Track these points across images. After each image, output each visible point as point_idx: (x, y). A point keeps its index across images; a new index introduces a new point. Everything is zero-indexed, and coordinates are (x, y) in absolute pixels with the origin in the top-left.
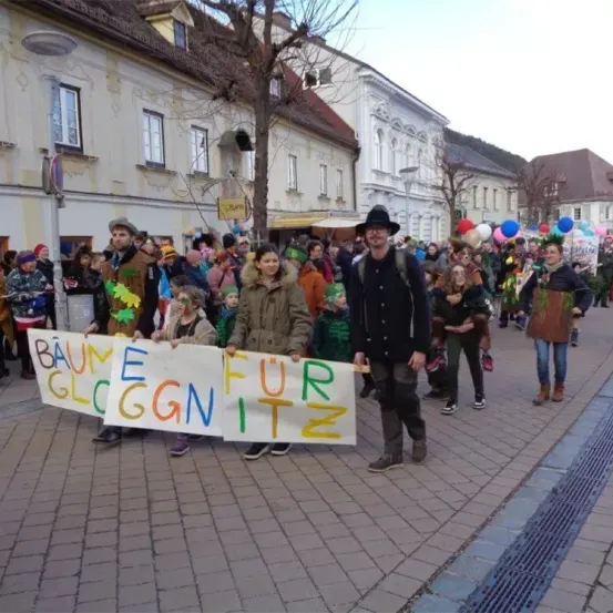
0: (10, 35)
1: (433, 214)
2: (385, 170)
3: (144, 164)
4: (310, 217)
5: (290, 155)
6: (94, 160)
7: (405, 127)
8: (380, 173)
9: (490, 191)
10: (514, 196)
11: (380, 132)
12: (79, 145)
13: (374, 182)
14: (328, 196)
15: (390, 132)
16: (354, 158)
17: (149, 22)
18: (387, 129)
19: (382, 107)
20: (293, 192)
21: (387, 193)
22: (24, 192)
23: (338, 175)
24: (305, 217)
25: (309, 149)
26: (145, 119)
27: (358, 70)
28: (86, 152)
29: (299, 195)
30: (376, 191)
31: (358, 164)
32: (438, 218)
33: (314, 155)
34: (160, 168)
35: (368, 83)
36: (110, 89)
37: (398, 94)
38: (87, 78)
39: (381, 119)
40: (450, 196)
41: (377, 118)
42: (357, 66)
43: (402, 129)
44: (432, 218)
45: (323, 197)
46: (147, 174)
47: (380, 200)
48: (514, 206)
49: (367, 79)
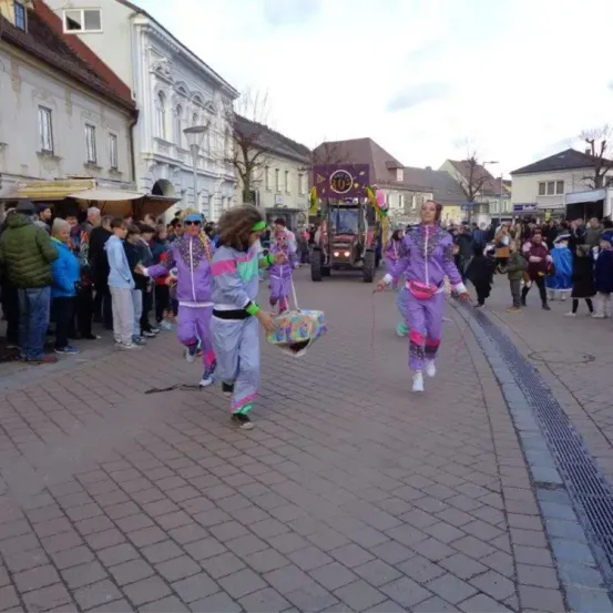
1: (224, 193)
2: (169, 139)
4: (67, 186)
5: (40, 107)
7: (192, 94)
8: (162, 143)
9: (281, 173)
10: (305, 179)
11: (161, 95)
13: (156, 152)
14: (99, 164)
15: (174, 96)
16: (132, 121)
18: (170, 92)
19: (163, 66)
20: (48, 155)
21: (172, 166)
23: (110, 141)
24: (61, 185)
25: (69, 103)
27: (132, 16)
29: (57, 159)
30: (159, 163)
31: (136, 130)
32: (229, 199)
33: (76, 111)
35: (146, 33)
37: (181, 53)
39: (163, 80)
40: (244, 172)
41: (157, 77)
42: (132, 11)
43: (188, 95)
44: (223, 198)
45: (92, 165)
47: (164, 174)
48: (304, 190)
49: (145, 29)
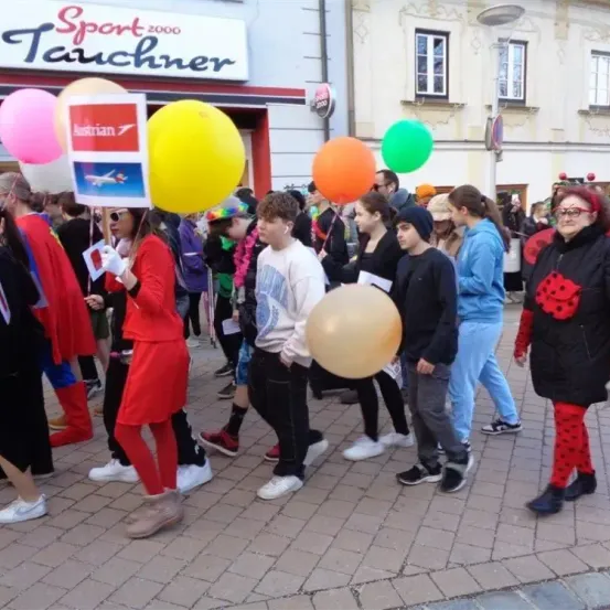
3: (586, 108)
6: (536, 110)
12: (522, 98)
22: (469, 146)
26: (592, 61)
28: (528, 104)
36: (557, 37)
38: (535, 30)
46: (589, 119)
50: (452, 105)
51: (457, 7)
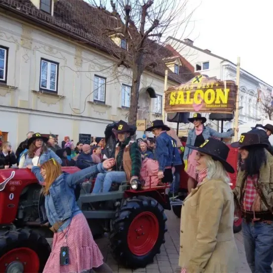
0: (22, 36)
3: (92, 101)
6: (63, 97)
7: (249, 91)
12: (55, 90)
15: (240, 93)
17: (111, 37)
22: (19, 111)
26: (96, 79)
27: (222, 62)
28: (58, 94)
34: (102, 103)
35: (227, 68)
36: (77, 64)
38: (64, 58)
42: (222, 60)
43: (247, 92)
46: (94, 106)
49: (227, 66)
50: (8, 87)
51: (14, 36)
